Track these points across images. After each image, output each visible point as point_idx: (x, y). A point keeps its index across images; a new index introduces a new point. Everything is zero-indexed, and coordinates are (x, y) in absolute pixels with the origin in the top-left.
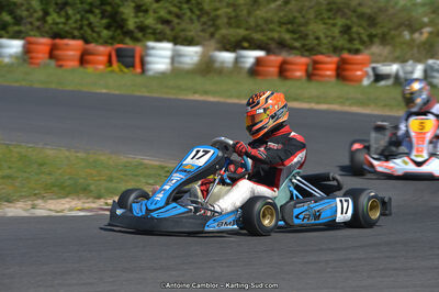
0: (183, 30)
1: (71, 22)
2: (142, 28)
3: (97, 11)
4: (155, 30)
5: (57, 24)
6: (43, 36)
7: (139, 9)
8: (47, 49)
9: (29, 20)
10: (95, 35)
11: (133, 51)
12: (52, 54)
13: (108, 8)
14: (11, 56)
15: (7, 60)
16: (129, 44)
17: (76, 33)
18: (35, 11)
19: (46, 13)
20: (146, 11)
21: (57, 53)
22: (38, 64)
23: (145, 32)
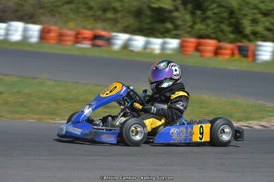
1: (209, 29)
2: (255, 34)
3: (226, 22)
4: (262, 34)
5: (200, 30)
6: (192, 37)
7: (254, 21)
8: (193, 45)
9: (184, 27)
10: (224, 37)
11: (247, 47)
12: (198, 48)
13: (233, 20)
14: (172, 49)
15: (169, 52)
16: (245, 43)
17: (213, 36)
18: (187, 22)
19: (195, 23)
20: (257, 23)
21: (201, 48)
23: (257, 36)
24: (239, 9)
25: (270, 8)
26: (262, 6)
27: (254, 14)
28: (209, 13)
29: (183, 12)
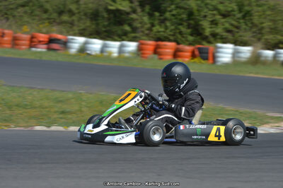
0: (241, 36)
1: (168, 31)
2: (214, 35)
3: (185, 24)
4: (222, 36)
5: (159, 32)
6: (150, 40)
7: (214, 23)
8: (152, 48)
9: (142, 29)
10: (183, 39)
11: (208, 49)
12: (156, 51)
13: (192, 22)
14: (129, 52)
15: (127, 55)
16: (205, 45)
17: (172, 38)
18: (146, 24)
19: (153, 25)
20: (216, 24)
21: (159, 50)
22: (146, 58)
23: (216, 37)
24: (198, 10)
25: (230, 9)
26: (221, 7)
27: (214, 15)
28: (168, 15)
29: (140, 14)
